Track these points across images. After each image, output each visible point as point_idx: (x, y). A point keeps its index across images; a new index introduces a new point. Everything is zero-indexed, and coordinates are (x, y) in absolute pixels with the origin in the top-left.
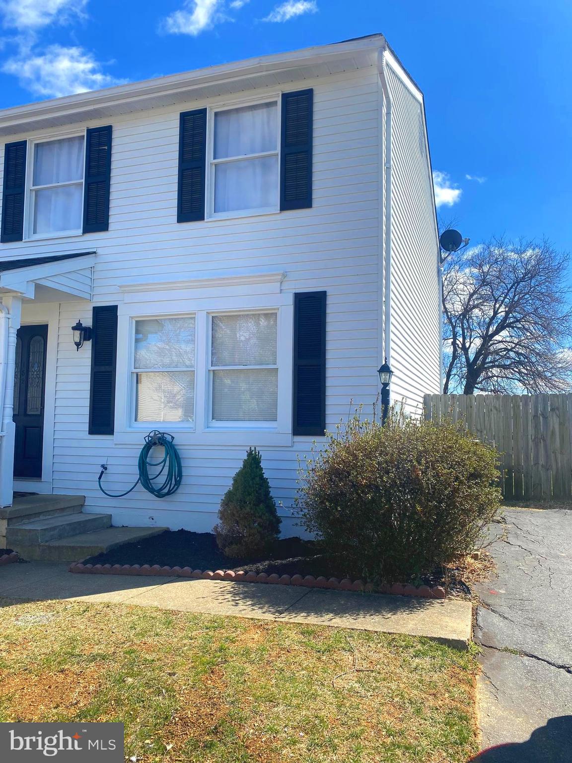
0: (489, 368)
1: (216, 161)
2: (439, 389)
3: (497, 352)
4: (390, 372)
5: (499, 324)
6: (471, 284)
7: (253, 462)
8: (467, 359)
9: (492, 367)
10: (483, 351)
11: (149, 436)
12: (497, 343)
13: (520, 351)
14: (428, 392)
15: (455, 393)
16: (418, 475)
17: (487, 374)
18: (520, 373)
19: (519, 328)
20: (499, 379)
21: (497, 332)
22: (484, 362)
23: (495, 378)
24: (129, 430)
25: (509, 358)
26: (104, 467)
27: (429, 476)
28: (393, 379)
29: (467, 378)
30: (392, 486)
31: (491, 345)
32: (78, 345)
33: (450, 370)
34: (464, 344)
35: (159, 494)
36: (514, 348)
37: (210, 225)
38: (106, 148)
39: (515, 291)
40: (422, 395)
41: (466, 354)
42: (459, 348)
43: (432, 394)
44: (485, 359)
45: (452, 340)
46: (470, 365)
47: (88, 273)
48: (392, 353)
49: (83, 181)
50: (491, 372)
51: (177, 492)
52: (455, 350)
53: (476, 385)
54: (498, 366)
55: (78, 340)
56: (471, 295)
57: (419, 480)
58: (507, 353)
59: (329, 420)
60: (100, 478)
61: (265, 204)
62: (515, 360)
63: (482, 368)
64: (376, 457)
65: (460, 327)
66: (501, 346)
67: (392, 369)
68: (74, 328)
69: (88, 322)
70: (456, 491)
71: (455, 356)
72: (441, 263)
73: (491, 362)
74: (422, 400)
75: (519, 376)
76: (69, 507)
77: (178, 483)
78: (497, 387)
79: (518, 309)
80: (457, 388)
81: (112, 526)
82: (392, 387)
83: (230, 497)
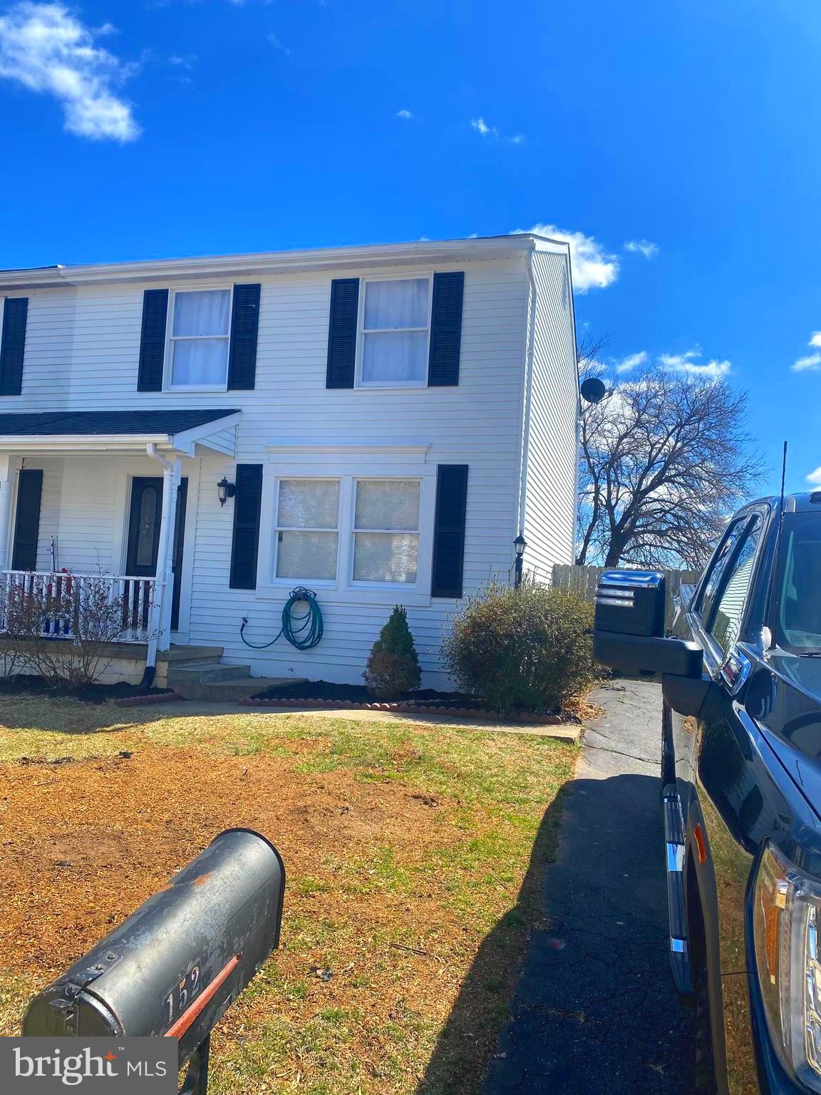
0: (639, 533)
1: (366, 331)
2: (570, 560)
3: (650, 513)
4: (525, 544)
5: (655, 477)
6: (622, 423)
7: (399, 617)
8: (612, 521)
9: (644, 532)
10: (633, 511)
11: (294, 592)
12: (651, 502)
13: (680, 513)
14: (558, 562)
15: (594, 564)
16: (545, 628)
17: (637, 541)
18: (679, 542)
19: (680, 483)
20: (652, 549)
21: (653, 487)
22: (633, 525)
23: (648, 547)
24: (270, 585)
25: (665, 522)
26: (245, 620)
27: (553, 629)
28: (527, 549)
29: (611, 545)
30: (524, 636)
31: (644, 503)
32: (223, 501)
33: (589, 534)
34: (609, 501)
35: (300, 646)
36: (673, 509)
37: (358, 393)
38: (254, 306)
39: (678, 434)
40: (552, 565)
41: (611, 513)
42: (602, 504)
43: (562, 564)
44: (634, 522)
45: (593, 495)
46: (615, 529)
47: (233, 431)
48: (526, 525)
49: (229, 336)
50: (643, 538)
51: (318, 645)
52: (597, 508)
53: (622, 555)
54: (650, 532)
55: (222, 497)
56: (621, 438)
57: (546, 632)
58: (663, 515)
59: (466, 583)
60: (242, 630)
61: (412, 377)
62: (672, 524)
63: (631, 533)
64: (512, 614)
65: (604, 479)
66: (657, 506)
67: (526, 540)
68: (219, 485)
69: (232, 479)
70: (574, 641)
71: (596, 517)
72: (580, 416)
73: (642, 526)
74: (550, 570)
75: (677, 546)
76: (211, 657)
77: (320, 636)
78: (649, 559)
79: (679, 459)
80: (596, 556)
81: (250, 677)
82: (524, 557)
83: (377, 648)
